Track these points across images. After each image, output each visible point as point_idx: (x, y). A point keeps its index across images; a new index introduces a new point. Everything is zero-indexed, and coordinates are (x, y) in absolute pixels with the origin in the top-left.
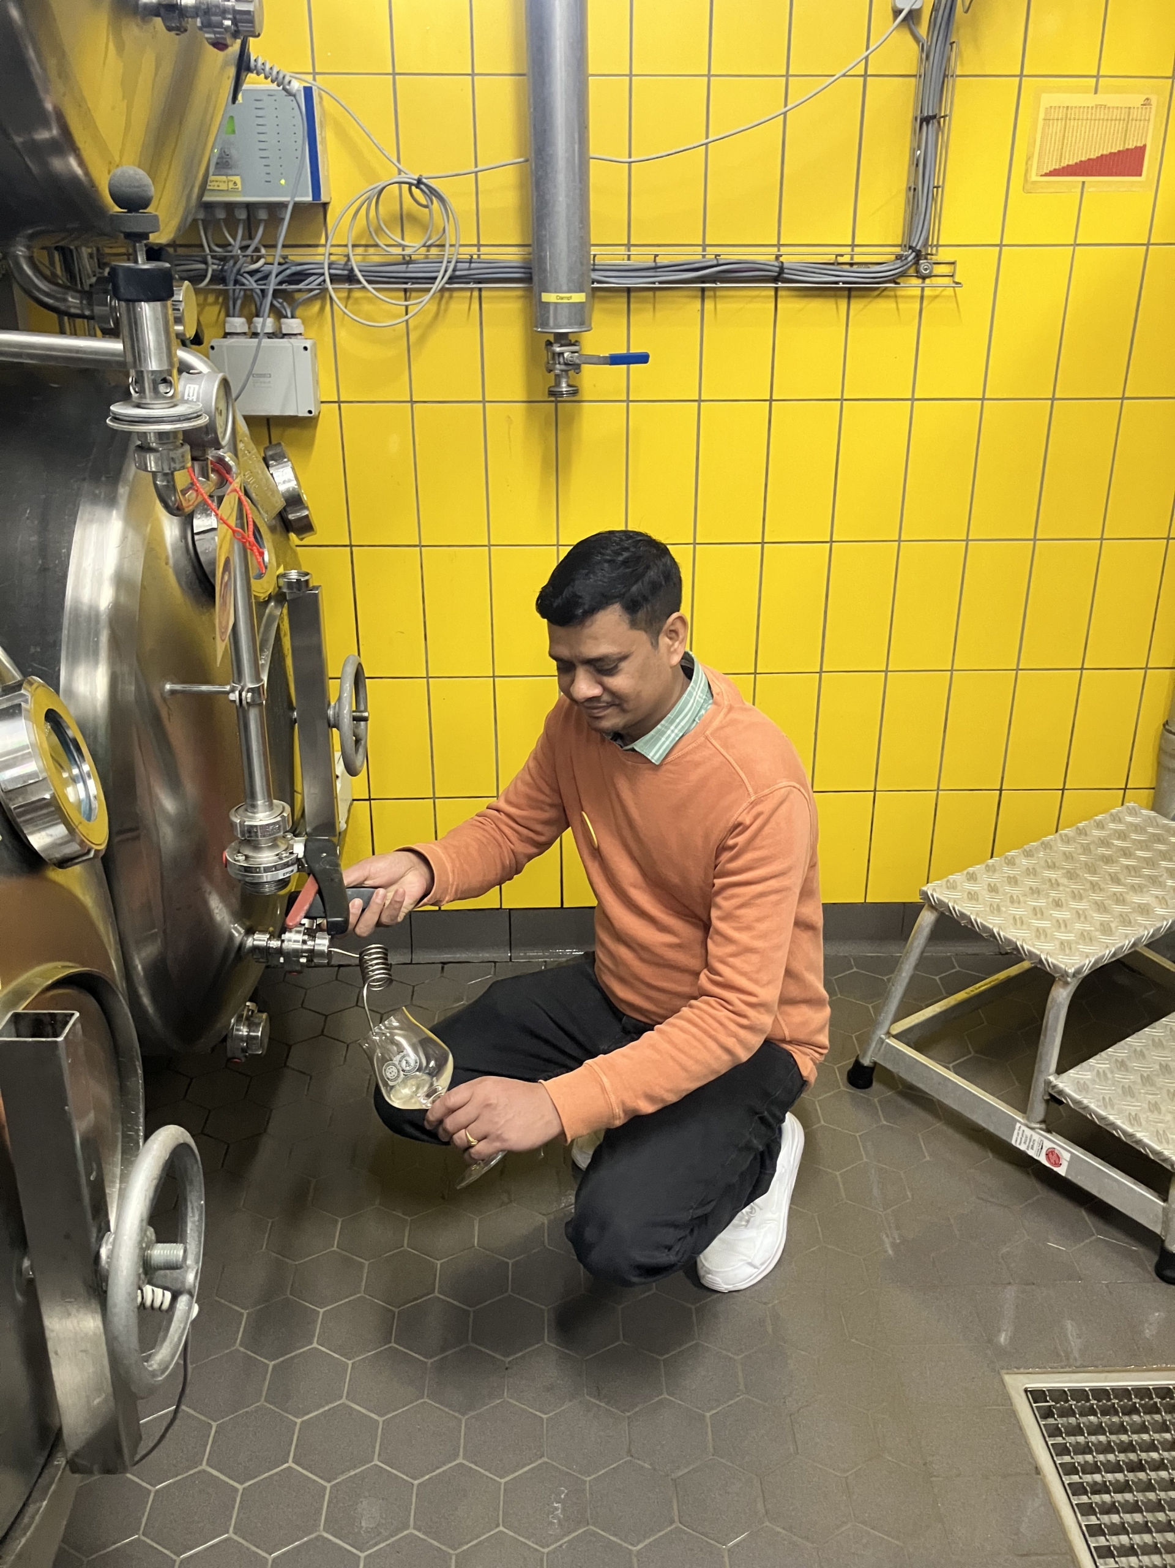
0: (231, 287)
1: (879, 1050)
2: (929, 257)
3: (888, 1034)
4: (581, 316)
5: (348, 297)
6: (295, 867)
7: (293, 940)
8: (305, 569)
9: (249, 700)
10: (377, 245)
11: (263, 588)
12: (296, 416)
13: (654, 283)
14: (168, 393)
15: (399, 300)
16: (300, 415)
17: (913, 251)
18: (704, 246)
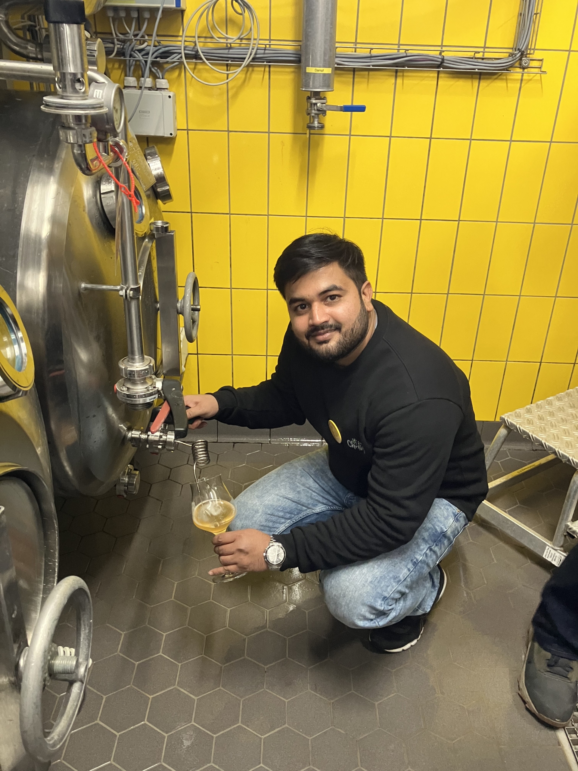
0: (128, 58)
2: (528, 56)
4: (328, 81)
5: (195, 68)
6: (156, 396)
7: (155, 436)
8: (165, 220)
9: (131, 296)
10: (212, 38)
11: (141, 229)
12: (163, 136)
13: (369, 66)
14: (81, 89)
15: (223, 70)
16: (166, 136)
17: (520, 52)
18: (399, 45)
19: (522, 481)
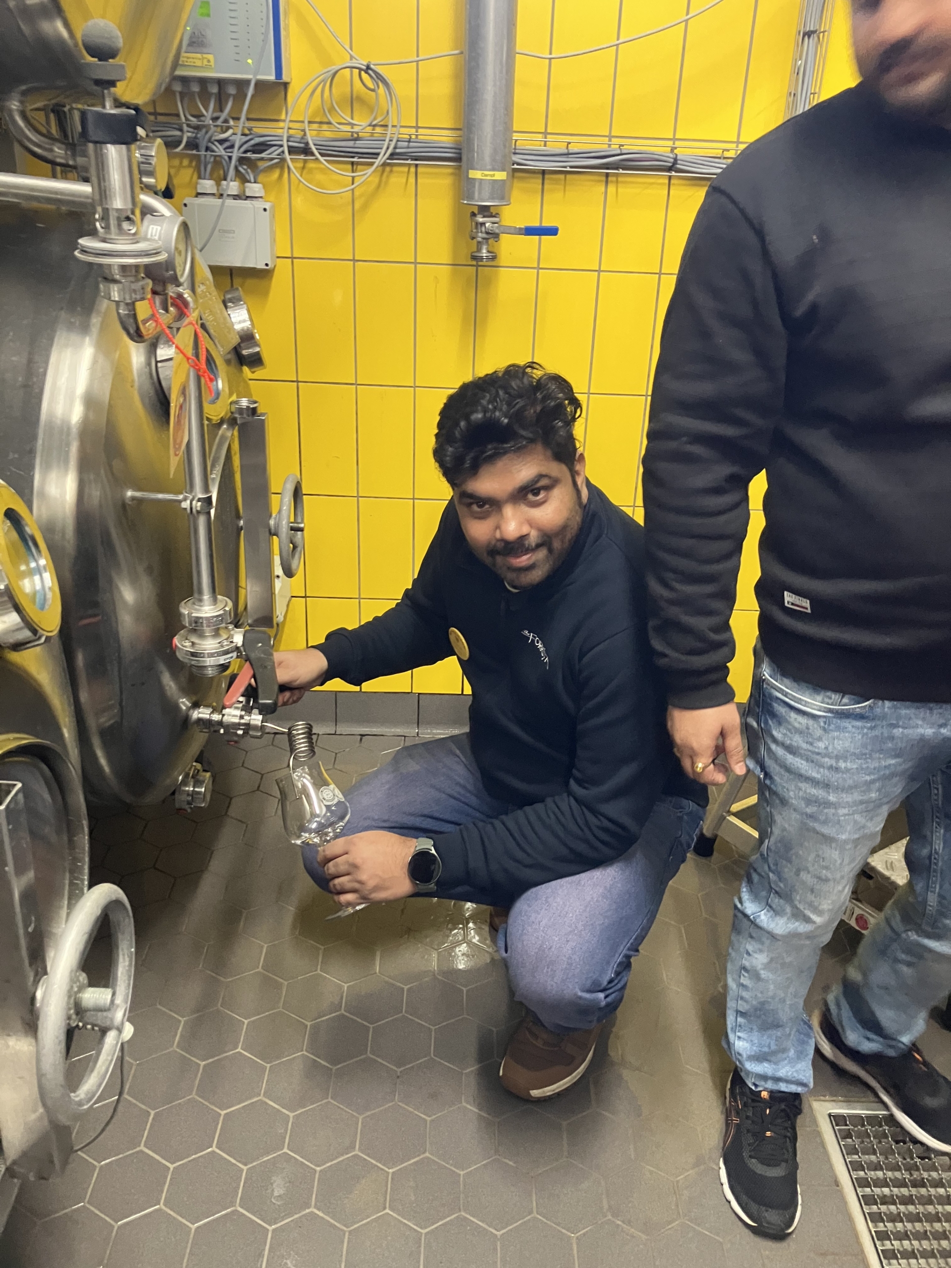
0: (203, 153)
1: (721, 824)
3: (729, 811)
4: (501, 191)
5: (303, 168)
6: (235, 654)
7: (232, 715)
8: (255, 398)
9: (199, 509)
10: (329, 123)
11: (216, 411)
12: (255, 268)
13: (565, 167)
14: (130, 230)
15: (347, 171)
16: (258, 267)
18: (610, 137)
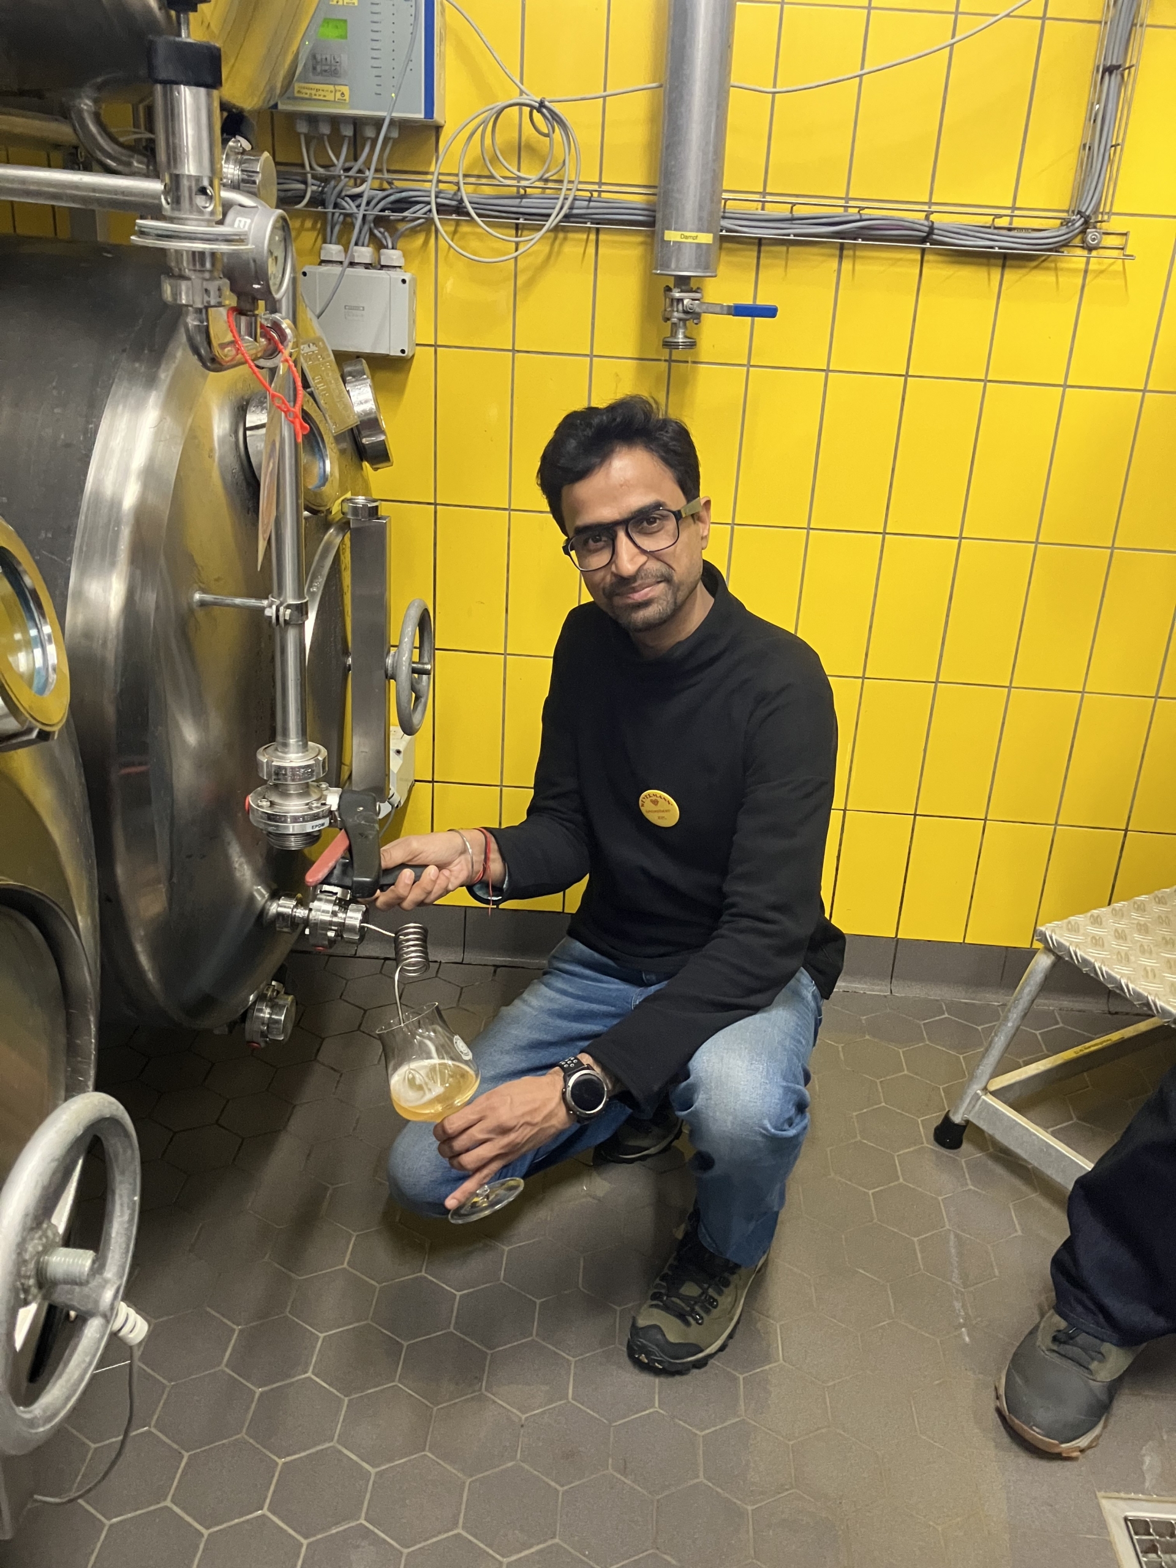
0: (330, 210)
1: (974, 1106)
2: (1099, 224)
3: (985, 1089)
4: (706, 259)
5: (455, 232)
6: (326, 821)
7: (322, 910)
8: (375, 496)
9: (287, 618)
10: (492, 177)
12: (388, 355)
13: (789, 236)
14: (206, 207)
15: (509, 235)
16: (392, 354)
17: (1082, 217)
18: (847, 199)
19: (1083, 1071)
